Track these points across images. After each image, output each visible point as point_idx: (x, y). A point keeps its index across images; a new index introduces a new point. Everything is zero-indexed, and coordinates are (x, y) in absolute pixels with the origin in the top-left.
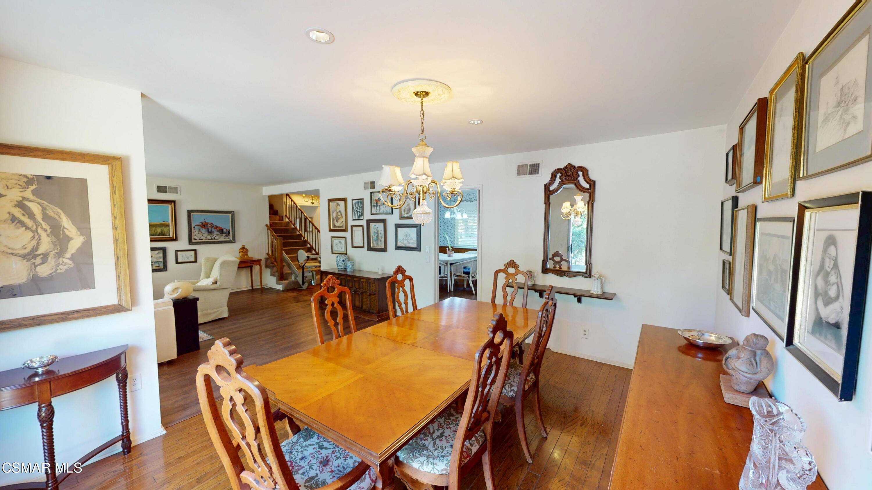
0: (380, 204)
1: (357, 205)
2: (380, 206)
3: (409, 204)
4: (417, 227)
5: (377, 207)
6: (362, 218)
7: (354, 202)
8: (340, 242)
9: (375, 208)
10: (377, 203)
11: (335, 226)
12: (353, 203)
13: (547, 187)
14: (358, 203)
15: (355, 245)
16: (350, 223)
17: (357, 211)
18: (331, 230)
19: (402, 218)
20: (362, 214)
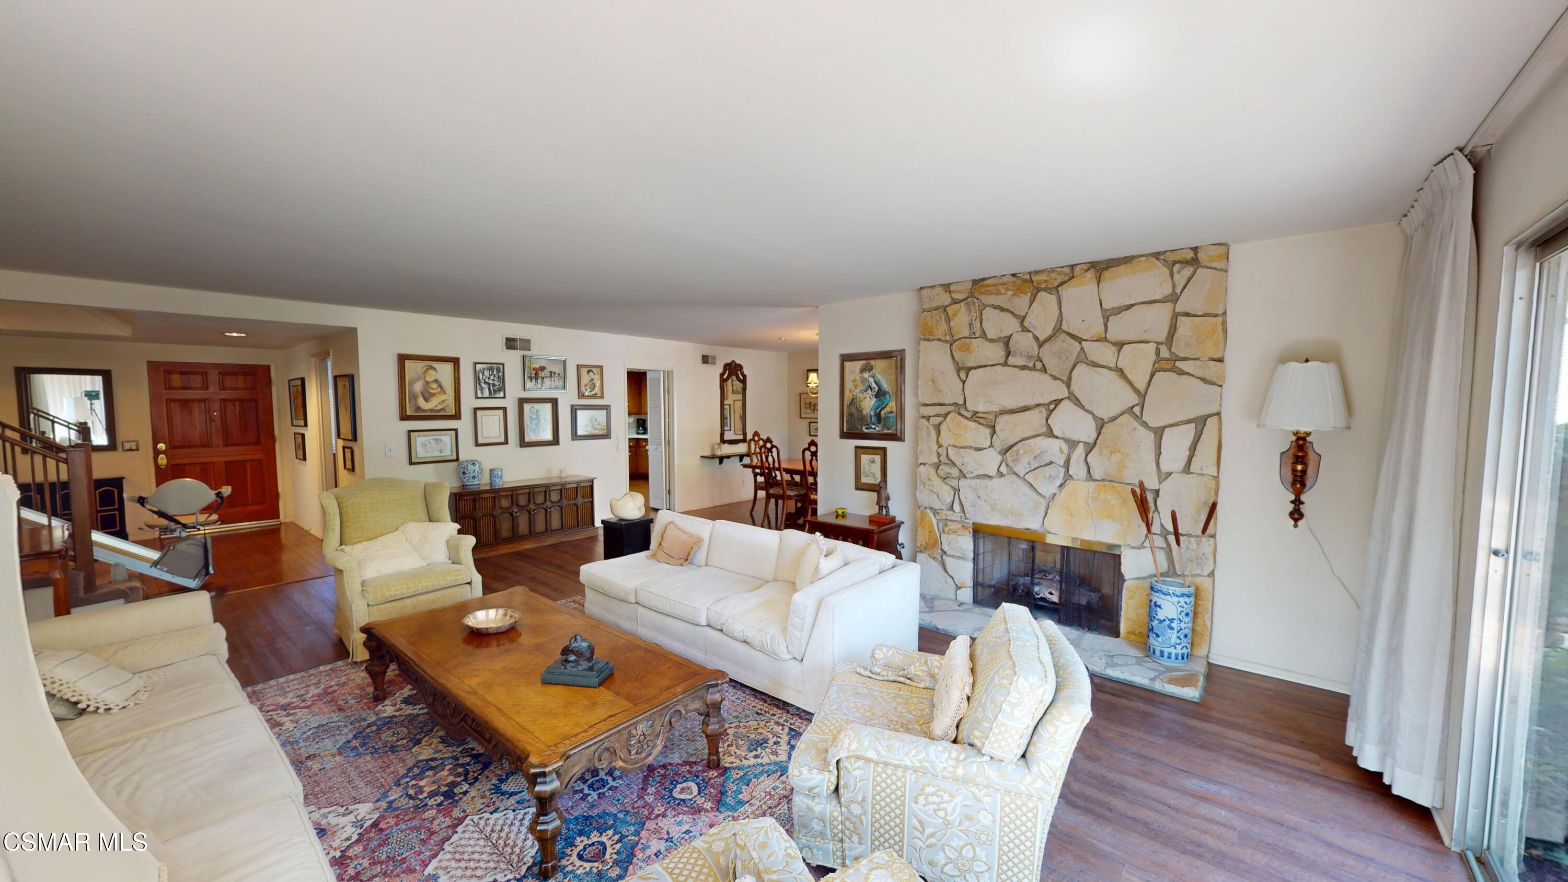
0: (543, 375)
1: (486, 373)
2: (543, 378)
3: (592, 380)
4: (606, 408)
5: (536, 379)
6: (502, 395)
7: (478, 367)
8: (436, 440)
9: (534, 380)
10: (536, 374)
11: (418, 408)
12: (477, 369)
13: (722, 375)
14: (491, 369)
15: (480, 441)
16: (468, 402)
17: (485, 382)
18: (404, 417)
19: (581, 395)
20: (502, 388)
